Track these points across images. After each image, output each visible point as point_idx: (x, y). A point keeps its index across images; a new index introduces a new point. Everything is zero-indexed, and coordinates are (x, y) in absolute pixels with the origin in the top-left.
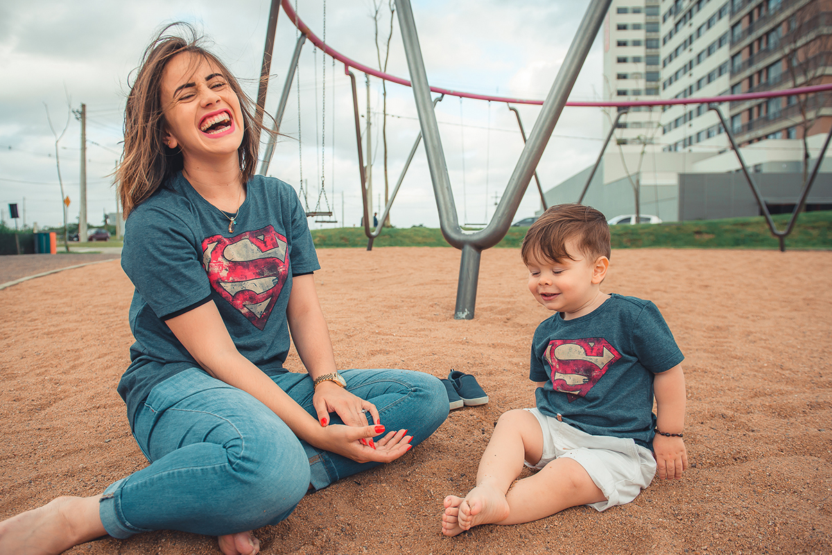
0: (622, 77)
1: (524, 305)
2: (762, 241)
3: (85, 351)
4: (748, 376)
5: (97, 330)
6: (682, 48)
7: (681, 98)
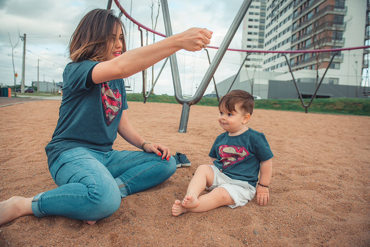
0: (249, 40)
1: (206, 128)
2: (299, 108)
3: (23, 138)
4: (291, 159)
5: (29, 130)
6: (273, 30)
7: (271, 50)
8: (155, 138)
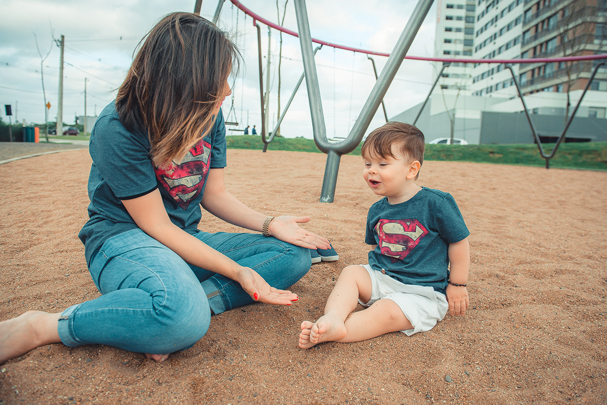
0: (447, 41)
2: (534, 161)
4: (516, 250)
6: (490, 24)
7: (487, 59)
8: (278, 211)
